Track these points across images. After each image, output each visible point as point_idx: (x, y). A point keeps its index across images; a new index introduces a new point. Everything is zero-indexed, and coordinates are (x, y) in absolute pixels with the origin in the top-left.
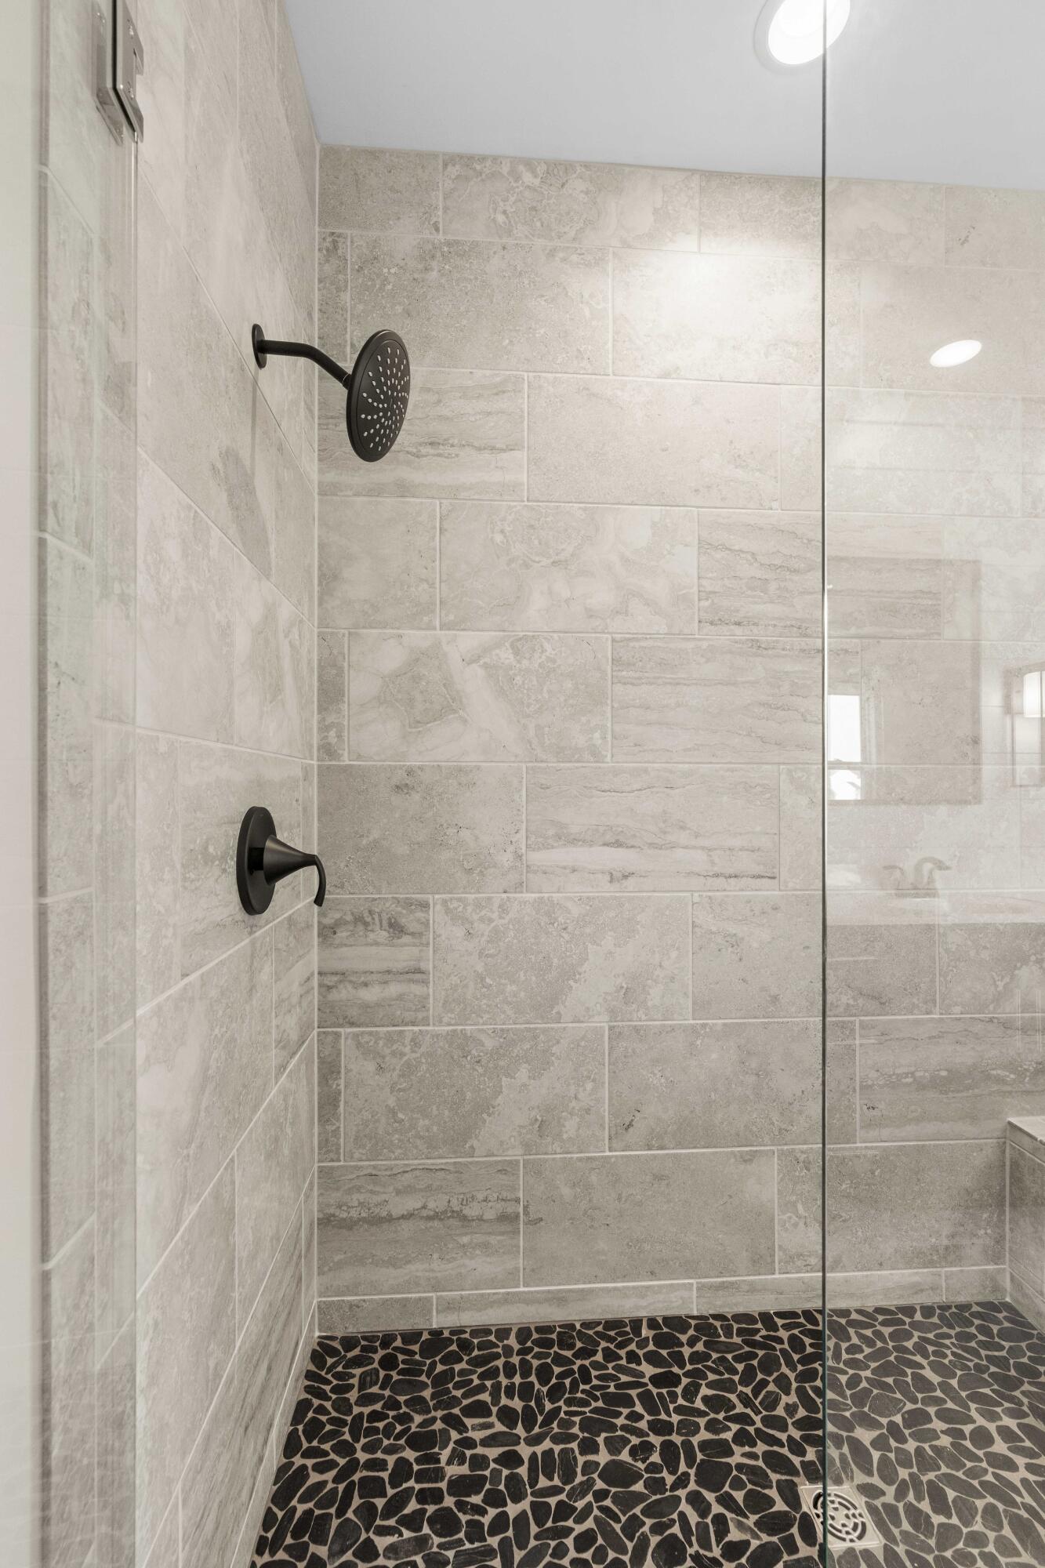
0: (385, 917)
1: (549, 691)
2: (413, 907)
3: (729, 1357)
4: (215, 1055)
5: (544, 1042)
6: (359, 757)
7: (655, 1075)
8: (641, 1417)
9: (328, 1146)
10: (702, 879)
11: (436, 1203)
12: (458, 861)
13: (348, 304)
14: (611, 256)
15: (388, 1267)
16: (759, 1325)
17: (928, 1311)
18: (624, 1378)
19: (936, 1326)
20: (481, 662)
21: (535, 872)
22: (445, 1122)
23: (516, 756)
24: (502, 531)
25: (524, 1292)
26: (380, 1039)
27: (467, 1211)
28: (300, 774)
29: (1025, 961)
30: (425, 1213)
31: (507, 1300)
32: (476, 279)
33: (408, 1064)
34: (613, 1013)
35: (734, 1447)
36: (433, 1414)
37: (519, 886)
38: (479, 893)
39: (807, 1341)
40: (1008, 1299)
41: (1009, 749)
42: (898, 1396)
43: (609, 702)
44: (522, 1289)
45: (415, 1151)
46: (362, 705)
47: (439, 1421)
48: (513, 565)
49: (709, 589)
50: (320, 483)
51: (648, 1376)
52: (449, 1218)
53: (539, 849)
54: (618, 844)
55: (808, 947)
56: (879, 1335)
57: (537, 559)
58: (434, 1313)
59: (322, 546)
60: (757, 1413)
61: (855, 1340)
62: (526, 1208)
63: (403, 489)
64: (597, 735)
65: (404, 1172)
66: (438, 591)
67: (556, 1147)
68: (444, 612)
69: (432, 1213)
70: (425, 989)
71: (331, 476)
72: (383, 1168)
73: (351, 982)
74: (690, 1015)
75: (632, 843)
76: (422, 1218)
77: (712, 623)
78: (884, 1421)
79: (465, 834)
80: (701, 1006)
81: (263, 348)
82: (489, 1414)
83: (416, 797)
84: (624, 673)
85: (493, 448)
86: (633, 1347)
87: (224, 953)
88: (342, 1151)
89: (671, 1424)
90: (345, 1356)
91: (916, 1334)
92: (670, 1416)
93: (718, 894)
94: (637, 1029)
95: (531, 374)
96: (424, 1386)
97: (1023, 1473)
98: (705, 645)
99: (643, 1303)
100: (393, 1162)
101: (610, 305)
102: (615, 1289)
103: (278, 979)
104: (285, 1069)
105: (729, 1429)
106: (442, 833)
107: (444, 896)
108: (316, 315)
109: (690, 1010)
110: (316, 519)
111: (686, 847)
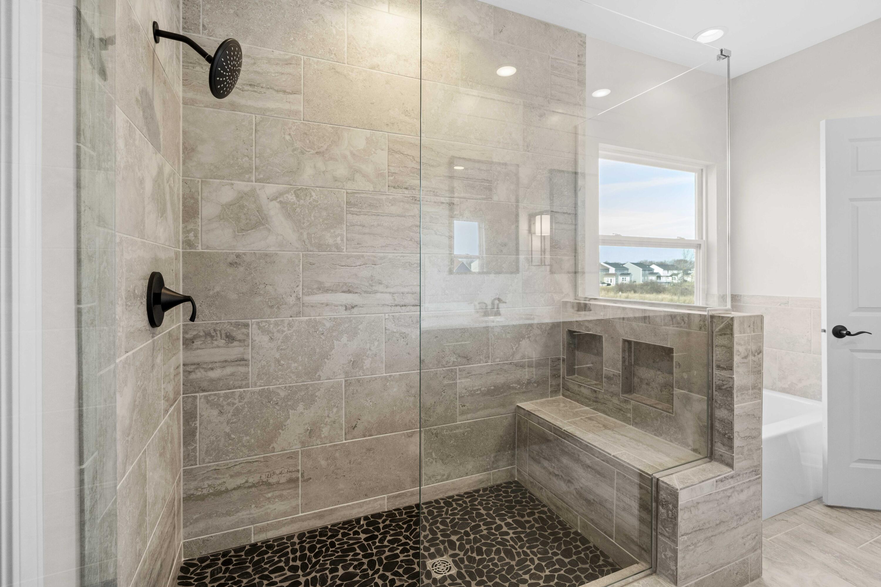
0: (223, 332)
1: (314, 216)
2: (240, 327)
3: (401, 523)
4: (138, 395)
5: (312, 391)
6: (208, 248)
7: (367, 401)
8: (359, 554)
9: (189, 458)
10: (390, 308)
11: (253, 479)
12: (266, 302)
13: (201, 3)
14: (346, 6)
15: (225, 517)
16: (415, 509)
17: (485, 490)
18: (351, 542)
19: (487, 494)
20: (278, 200)
21: (307, 306)
22: (258, 437)
23: (297, 248)
24: (290, 134)
25: (301, 516)
26: (221, 397)
27: (271, 480)
28: (174, 256)
29: (523, 337)
30: (247, 485)
31: (293, 521)
32: (276, 3)
33: (237, 409)
34: (347, 373)
35: (400, 555)
36: (254, 577)
37: (298, 314)
38: (277, 318)
39: (435, 511)
40: (516, 479)
41: (530, 250)
42: (469, 521)
43: (345, 222)
44: (300, 514)
45: (241, 454)
46: (209, 220)
47: (257, 579)
48: (295, 152)
49: (393, 171)
50: (183, 98)
51: (363, 538)
52: (260, 485)
53: (309, 295)
54: (349, 292)
55: (437, 337)
56: (465, 502)
57: (308, 150)
58: (253, 535)
59: (184, 133)
60: (411, 540)
61: (455, 506)
62: (302, 474)
63: (234, 107)
64: (339, 239)
65: (235, 465)
66: (254, 162)
67: (318, 442)
68: (257, 174)
69: (251, 484)
70: (247, 368)
71: (190, 95)
72: (222, 465)
73: (203, 368)
74: (384, 372)
75: (357, 291)
76: (245, 488)
77: (394, 187)
78: (463, 531)
79: (269, 288)
80: (389, 367)
81: (158, 34)
82: (284, 570)
83: (242, 269)
84: (352, 209)
85: (285, 92)
86: (356, 529)
87: (141, 345)
88: (198, 459)
89: (373, 553)
90: (201, 566)
91: (479, 499)
92: (372, 550)
93: (397, 314)
94: (359, 381)
95: (305, 57)
96: (249, 567)
97: (512, 535)
98: (391, 197)
99: (361, 510)
100: (228, 461)
101: (346, 29)
102: (348, 506)
103: (164, 364)
104: (167, 412)
105: (399, 549)
106: (256, 288)
107: (257, 320)
108: (181, 6)
109: (384, 369)
110: (181, 118)
111: (382, 293)
